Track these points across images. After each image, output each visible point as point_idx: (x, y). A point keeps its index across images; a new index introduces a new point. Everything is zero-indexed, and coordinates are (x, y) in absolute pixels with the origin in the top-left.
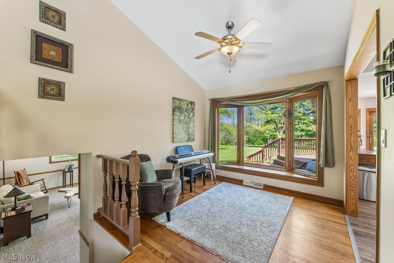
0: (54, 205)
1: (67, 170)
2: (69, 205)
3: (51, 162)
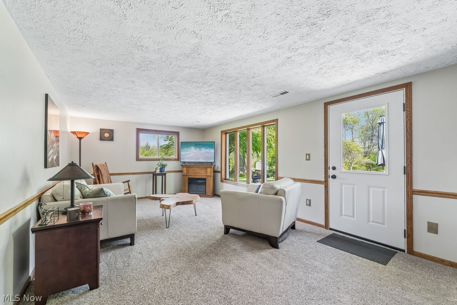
0: (143, 220)
1: (158, 171)
2: (168, 225)
3: (138, 159)
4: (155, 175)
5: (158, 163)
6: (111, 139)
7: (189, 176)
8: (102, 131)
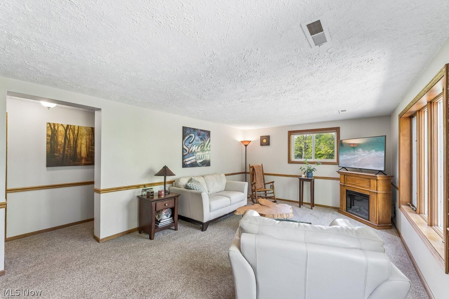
3: (290, 162)
4: (302, 181)
5: (301, 167)
6: (268, 144)
7: (347, 187)
8: (262, 138)
